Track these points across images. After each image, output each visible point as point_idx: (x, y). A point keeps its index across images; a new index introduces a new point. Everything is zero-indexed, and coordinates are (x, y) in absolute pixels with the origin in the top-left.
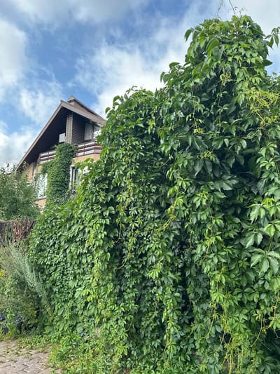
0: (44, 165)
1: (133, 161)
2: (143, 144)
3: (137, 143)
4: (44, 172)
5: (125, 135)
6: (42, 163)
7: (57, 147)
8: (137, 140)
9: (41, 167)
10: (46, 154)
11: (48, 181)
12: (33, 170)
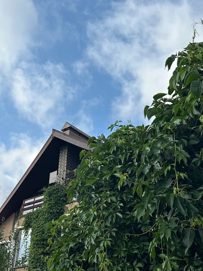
0: (28, 216)
1: (109, 225)
2: (122, 201)
3: (114, 199)
4: (27, 226)
5: (98, 188)
6: (25, 213)
7: (47, 190)
8: (114, 195)
9: (23, 219)
10: (32, 200)
11: (32, 240)
12: (14, 225)
